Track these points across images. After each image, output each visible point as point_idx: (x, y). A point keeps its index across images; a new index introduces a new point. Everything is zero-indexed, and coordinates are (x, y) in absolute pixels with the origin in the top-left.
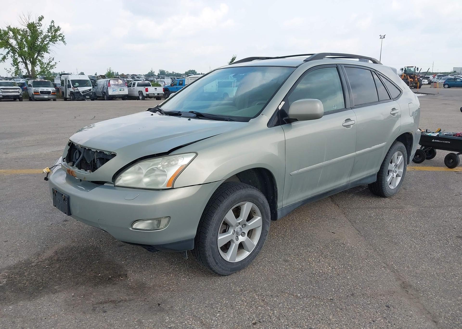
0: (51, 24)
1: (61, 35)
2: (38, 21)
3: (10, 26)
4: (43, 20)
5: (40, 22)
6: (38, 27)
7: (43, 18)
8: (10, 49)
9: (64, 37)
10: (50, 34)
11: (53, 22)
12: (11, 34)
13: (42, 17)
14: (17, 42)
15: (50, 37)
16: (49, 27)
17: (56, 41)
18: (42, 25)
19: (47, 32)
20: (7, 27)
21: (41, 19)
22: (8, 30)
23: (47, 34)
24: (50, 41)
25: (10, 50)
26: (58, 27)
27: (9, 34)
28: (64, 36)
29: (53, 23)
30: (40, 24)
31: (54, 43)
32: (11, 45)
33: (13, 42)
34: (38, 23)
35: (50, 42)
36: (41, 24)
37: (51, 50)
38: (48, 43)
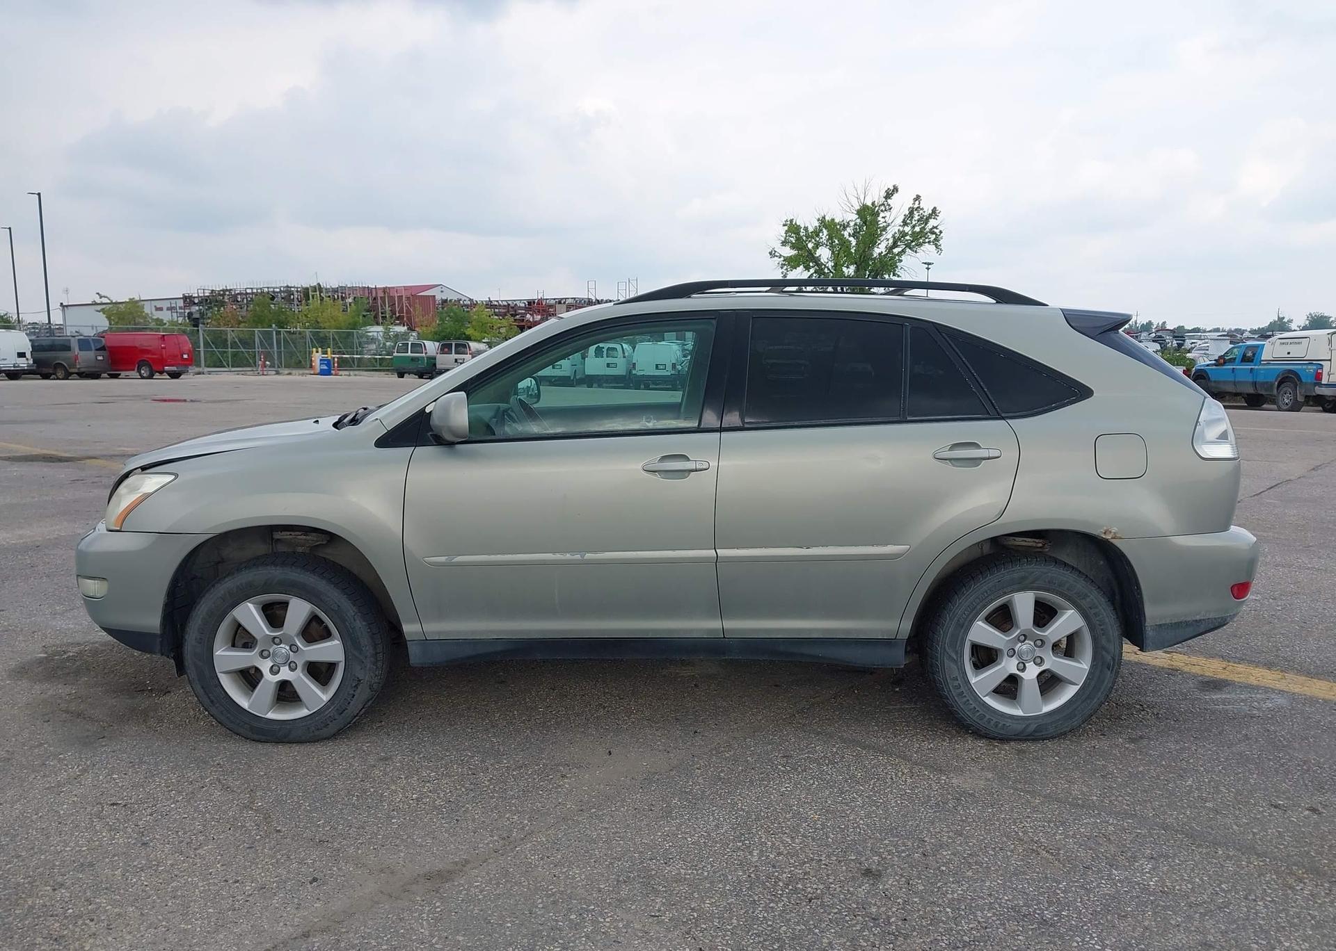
0: (914, 204)
1: (935, 230)
2: (884, 199)
3: (824, 218)
4: (895, 196)
5: (889, 201)
6: (882, 215)
7: (897, 191)
8: (812, 271)
9: (942, 235)
10: (907, 229)
11: (918, 198)
12: (824, 234)
13: (896, 189)
14: (833, 252)
15: (908, 238)
16: (907, 213)
17: (920, 245)
18: (890, 209)
19: (902, 224)
20: (819, 220)
21: (889, 195)
22: (820, 227)
23: (901, 229)
24: (908, 246)
25: (815, 272)
26: (932, 210)
27: (821, 234)
28: (941, 232)
29: (917, 202)
30: (887, 207)
31: (916, 252)
32: (817, 261)
33: (824, 254)
34: (883, 204)
35: (908, 250)
36: (889, 205)
37: (906, 269)
38: (903, 251)
